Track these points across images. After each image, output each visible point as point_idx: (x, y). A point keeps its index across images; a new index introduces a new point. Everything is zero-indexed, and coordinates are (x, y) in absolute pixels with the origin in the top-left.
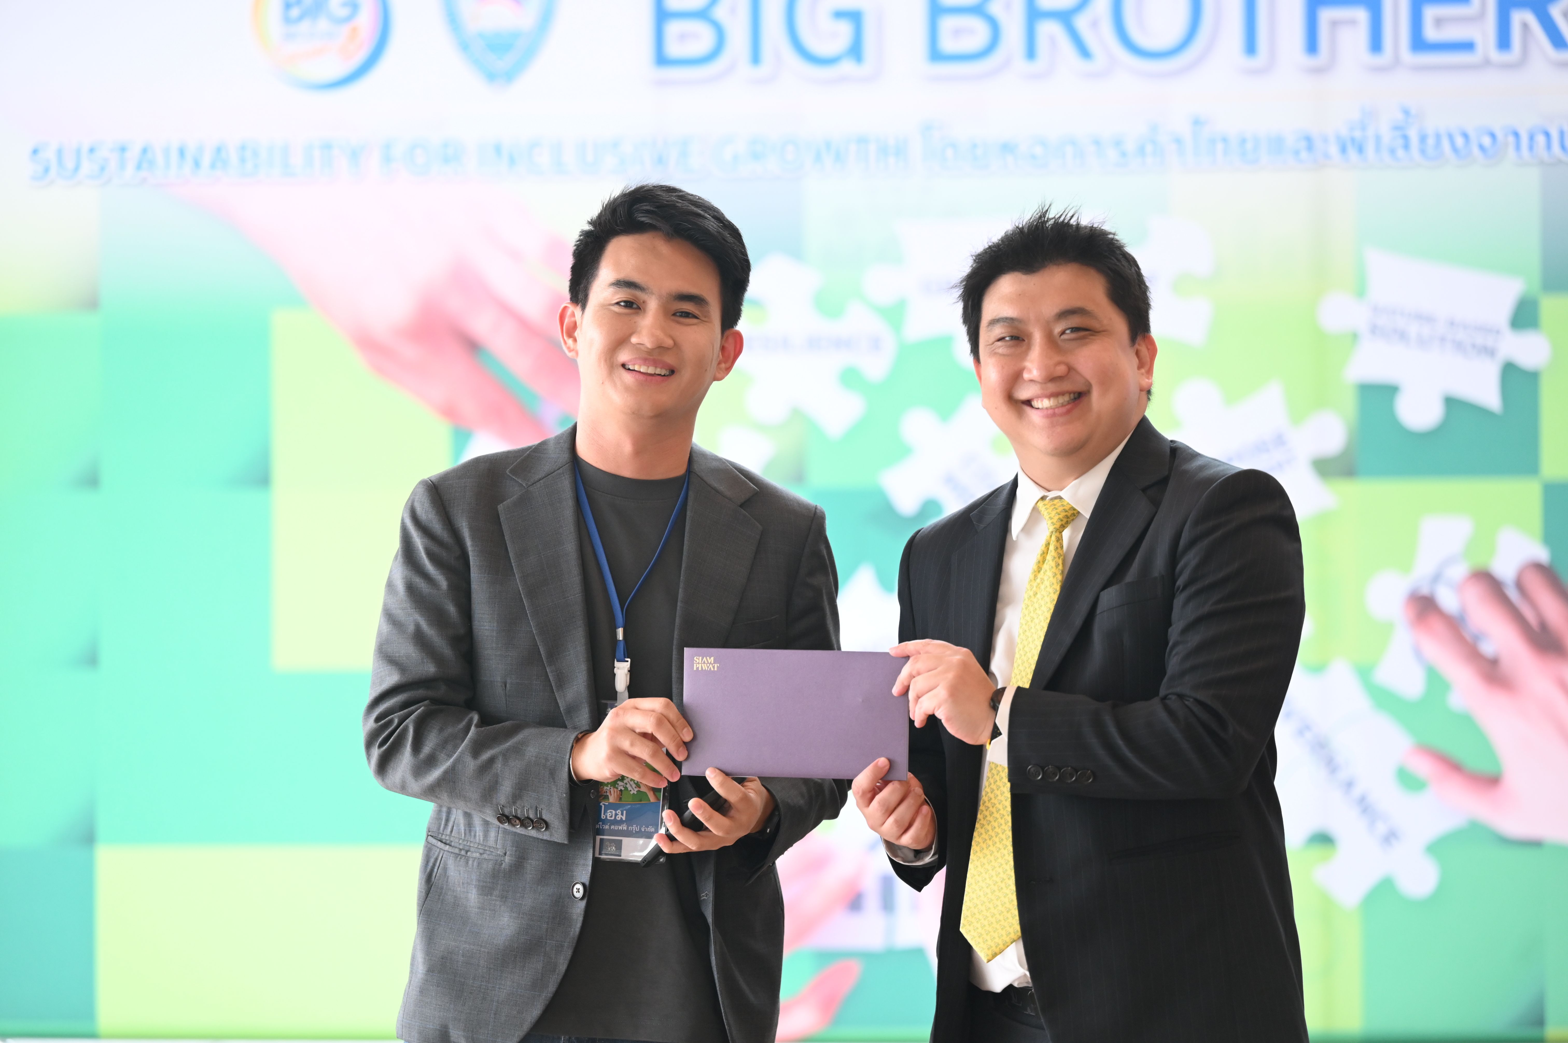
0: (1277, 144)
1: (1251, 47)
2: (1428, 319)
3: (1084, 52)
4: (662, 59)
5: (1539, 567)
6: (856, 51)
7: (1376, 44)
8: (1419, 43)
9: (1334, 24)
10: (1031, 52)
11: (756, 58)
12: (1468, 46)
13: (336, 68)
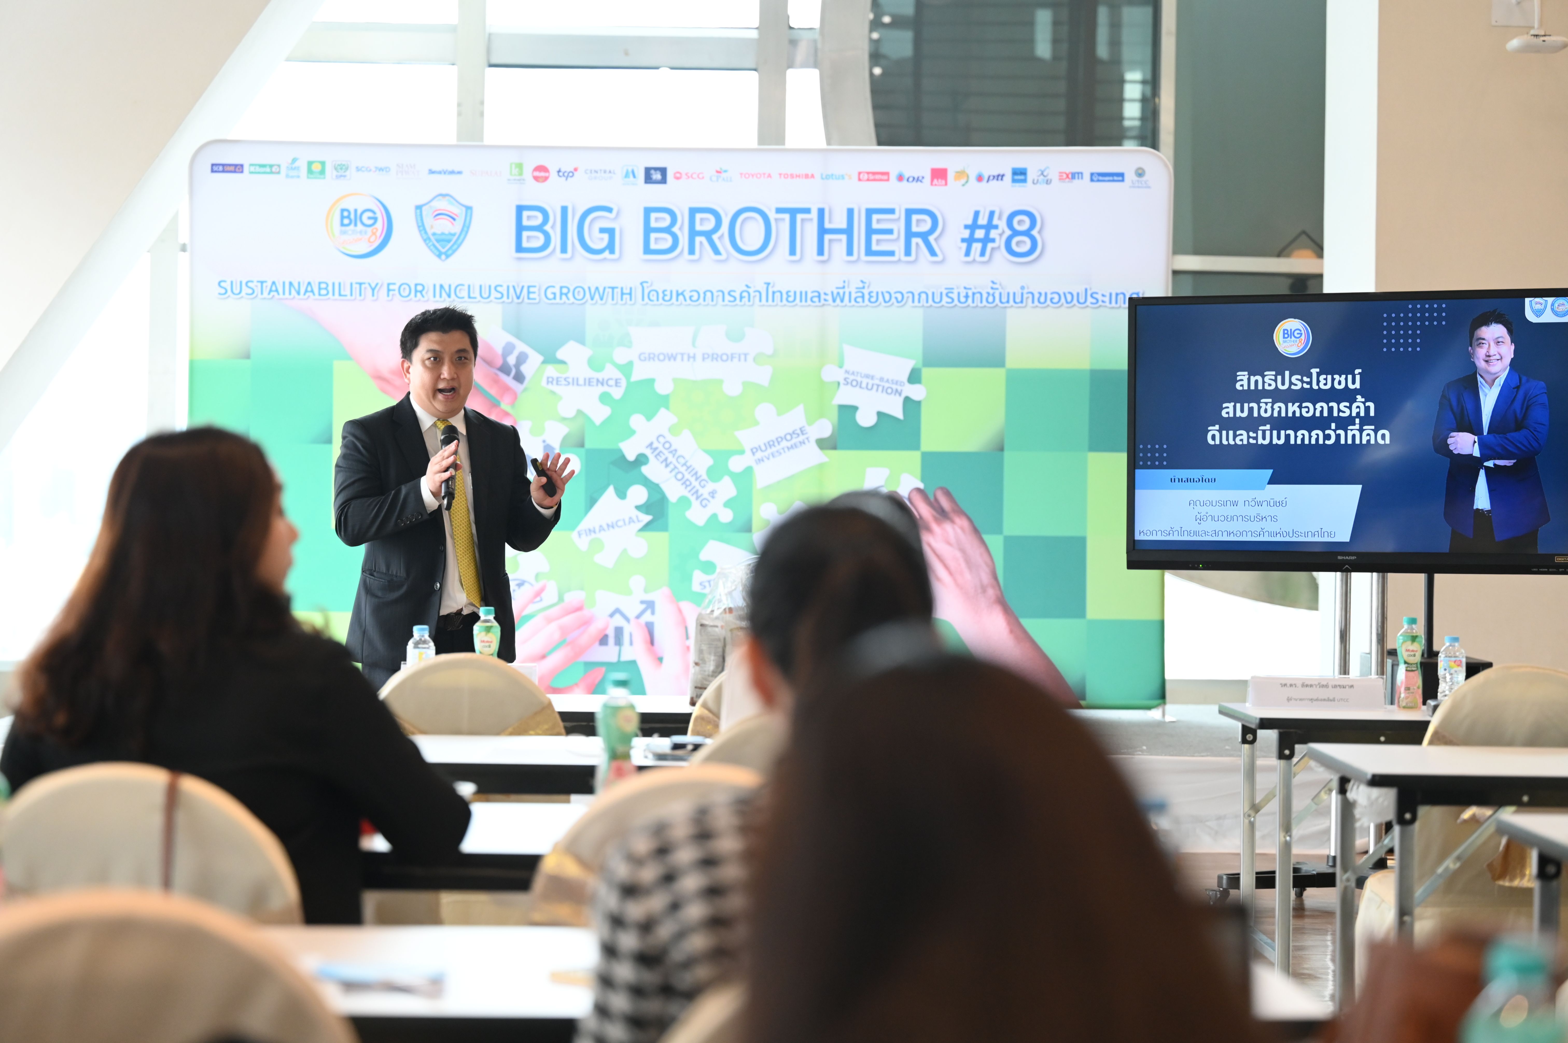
0: (803, 296)
1: (793, 252)
2: (872, 378)
3: (717, 252)
4: (519, 248)
5: (919, 490)
6: (611, 247)
7: (850, 252)
8: (869, 252)
9: (830, 241)
10: (692, 251)
11: (564, 250)
12: (891, 253)
13: (365, 248)
